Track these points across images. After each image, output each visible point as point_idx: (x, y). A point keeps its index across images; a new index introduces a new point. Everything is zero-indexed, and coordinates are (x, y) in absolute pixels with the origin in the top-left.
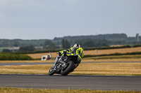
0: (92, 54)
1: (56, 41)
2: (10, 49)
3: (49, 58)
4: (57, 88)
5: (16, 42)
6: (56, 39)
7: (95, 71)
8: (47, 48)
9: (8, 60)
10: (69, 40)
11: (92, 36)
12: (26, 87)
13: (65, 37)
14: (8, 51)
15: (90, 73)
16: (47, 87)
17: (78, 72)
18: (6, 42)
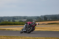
0: (57, 22)
1: (42, 17)
2: (22, 20)
3: (38, 24)
4: (42, 37)
6: (41, 16)
7: (58, 29)
10: (47, 17)
11: (56, 15)
12: (29, 36)
13: (45, 15)
14: (21, 21)
15: (56, 30)
16: (38, 36)
17: (51, 30)
18: (20, 18)
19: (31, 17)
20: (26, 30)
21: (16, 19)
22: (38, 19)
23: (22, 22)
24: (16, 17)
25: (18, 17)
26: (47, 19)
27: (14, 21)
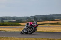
0: (47, 23)
2: (11, 21)
4: (32, 37)
5: (14, 18)
6: (31, 16)
8: (27, 20)
9: (11, 25)
10: (37, 17)
12: (19, 37)
13: (35, 16)
15: (46, 31)
16: (28, 37)
17: (41, 31)
18: (10, 18)
19: (21, 17)
20: (27, 31)
21: (5, 20)
22: (28, 19)
23: (11, 23)
24: (5, 17)
25: (7, 17)
26: (37, 20)
27: (3, 22)
